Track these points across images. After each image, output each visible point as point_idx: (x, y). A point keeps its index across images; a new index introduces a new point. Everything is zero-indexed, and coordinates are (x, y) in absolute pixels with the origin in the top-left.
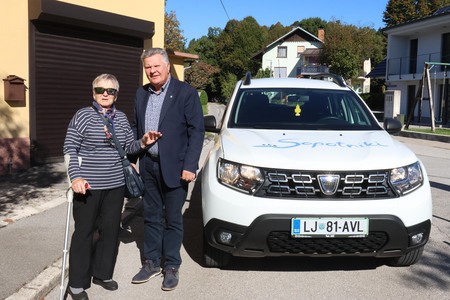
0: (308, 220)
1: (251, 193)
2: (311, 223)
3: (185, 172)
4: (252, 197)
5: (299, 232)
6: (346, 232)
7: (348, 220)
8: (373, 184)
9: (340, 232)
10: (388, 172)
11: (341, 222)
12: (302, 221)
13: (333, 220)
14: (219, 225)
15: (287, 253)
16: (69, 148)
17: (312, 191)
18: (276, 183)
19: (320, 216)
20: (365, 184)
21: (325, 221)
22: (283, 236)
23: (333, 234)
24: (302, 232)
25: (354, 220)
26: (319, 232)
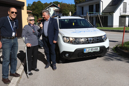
0: (87, 49)
1: (73, 44)
2: (88, 49)
3: (54, 41)
4: (74, 45)
5: (85, 52)
6: (95, 51)
7: (95, 48)
8: (99, 39)
9: (94, 51)
10: (102, 36)
11: (94, 48)
12: (86, 49)
13: (92, 48)
14: (65, 52)
15: (81, 57)
16: (24, 36)
17: (87, 42)
18: (79, 41)
19: (90, 48)
20: (98, 40)
21: (91, 49)
22: (82, 53)
23: (92, 51)
24: (86, 52)
25: (97, 48)
26: (90, 51)
